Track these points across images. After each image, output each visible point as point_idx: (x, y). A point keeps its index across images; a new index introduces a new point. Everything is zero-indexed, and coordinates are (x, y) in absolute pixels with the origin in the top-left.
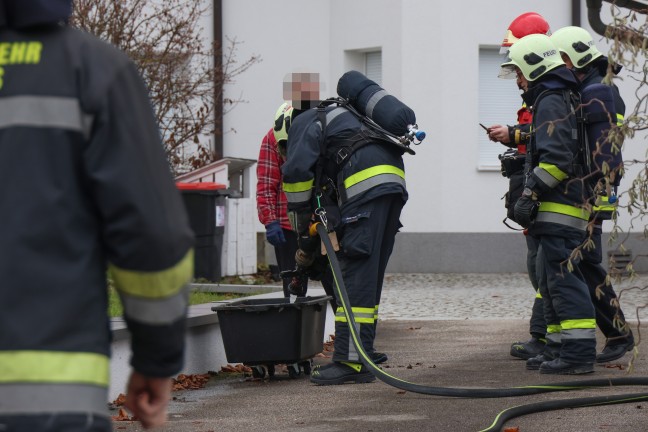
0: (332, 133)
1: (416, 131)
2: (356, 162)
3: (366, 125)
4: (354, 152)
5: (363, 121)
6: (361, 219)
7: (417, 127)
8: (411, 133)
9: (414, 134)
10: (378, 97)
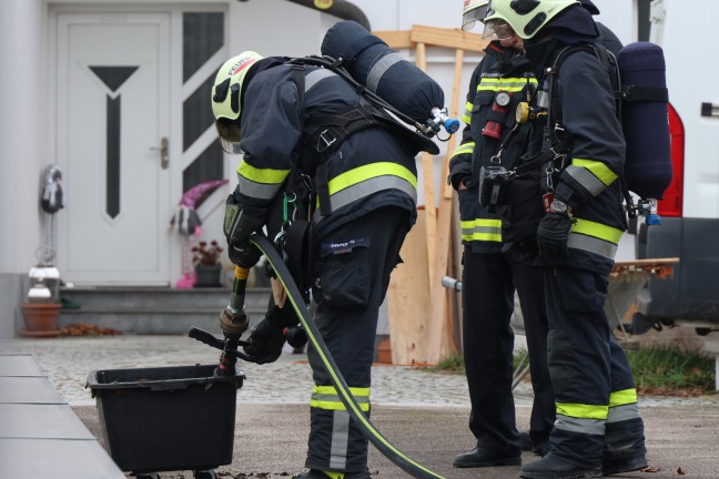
0: (313, 101)
1: (445, 118)
2: (351, 154)
3: (366, 98)
4: (348, 137)
5: (364, 94)
6: (356, 249)
7: (446, 113)
8: (436, 121)
9: (441, 123)
10: (388, 61)
